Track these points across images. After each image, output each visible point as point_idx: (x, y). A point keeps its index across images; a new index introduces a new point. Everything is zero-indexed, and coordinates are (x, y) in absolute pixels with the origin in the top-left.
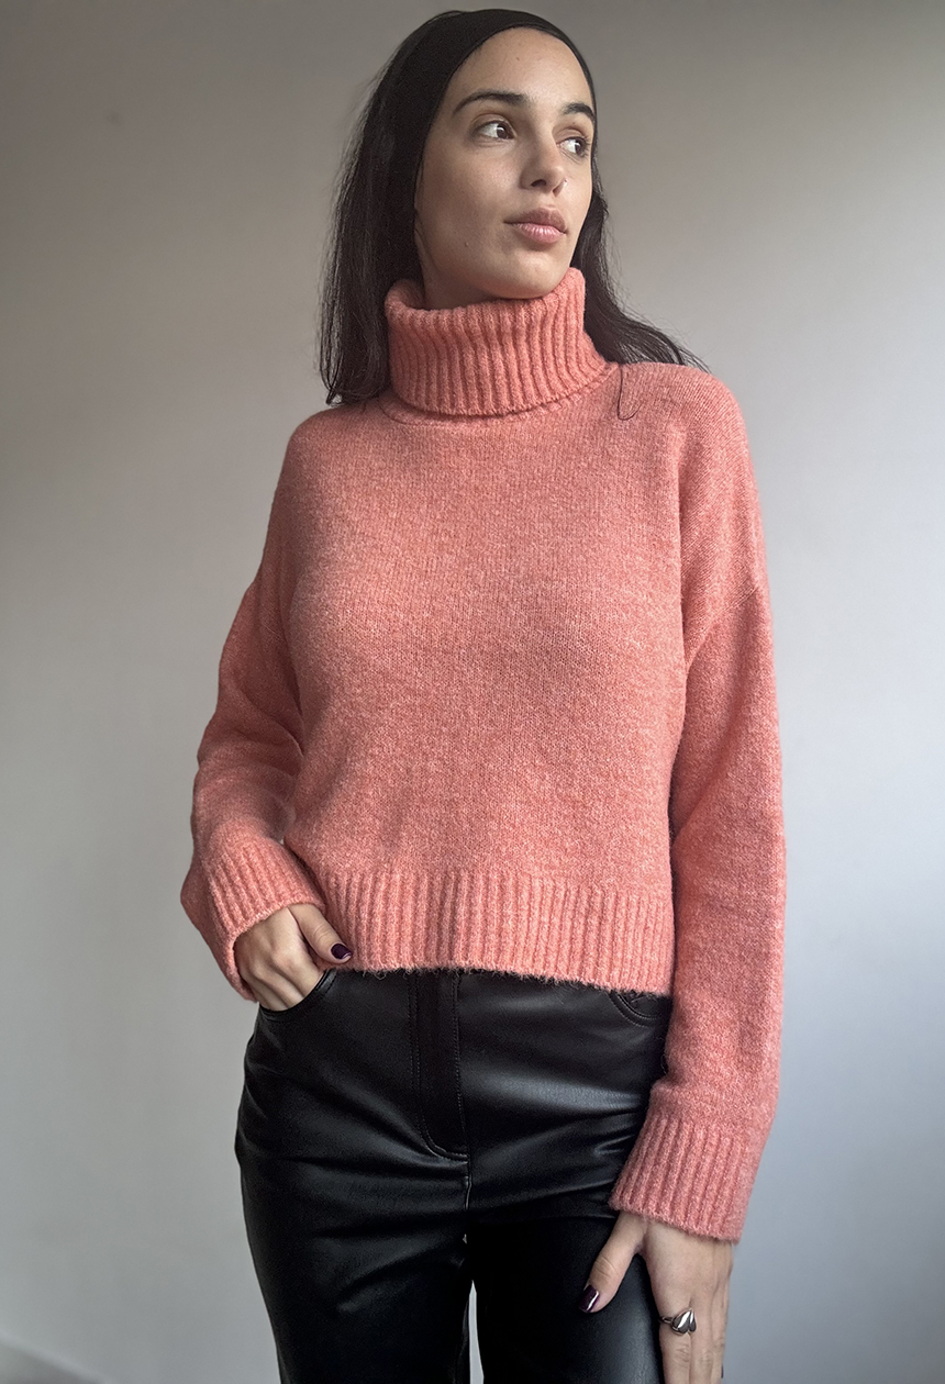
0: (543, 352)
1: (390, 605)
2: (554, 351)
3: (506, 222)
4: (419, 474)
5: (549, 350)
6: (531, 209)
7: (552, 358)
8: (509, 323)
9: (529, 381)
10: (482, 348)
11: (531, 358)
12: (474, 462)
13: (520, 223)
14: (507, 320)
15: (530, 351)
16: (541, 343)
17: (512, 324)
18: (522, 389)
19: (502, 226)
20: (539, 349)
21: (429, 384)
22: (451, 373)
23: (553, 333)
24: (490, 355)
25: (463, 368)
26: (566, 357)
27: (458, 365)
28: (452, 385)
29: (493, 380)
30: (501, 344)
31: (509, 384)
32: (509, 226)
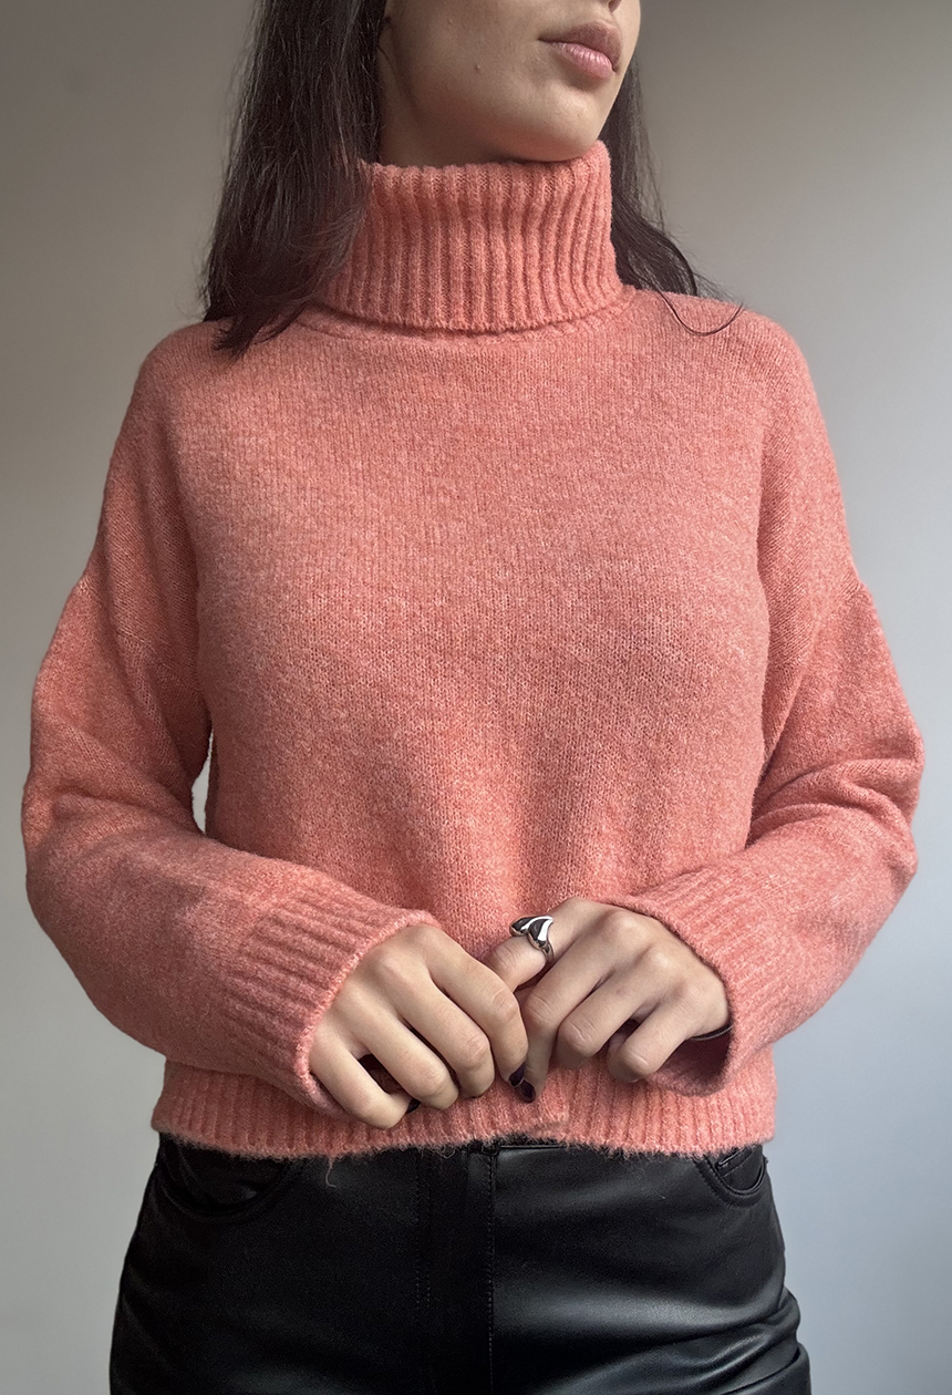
0: (558, 249)
1: (384, 588)
2: (572, 252)
3: (541, 39)
4: (387, 408)
5: (567, 248)
6: (582, 22)
7: (568, 259)
8: (523, 197)
9: (536, 288)
10: (479, 230)
11: (541, 255)
12: (469, 393)
13: (563, 42)
14: (521, 191)
15: (541, 244)
16: (558, 236)
17: (527, 198)
18: (527, 298)
19: (537, 45)
20: (554, 244)
21: (389, 280)
22: (426, 264)
23: (576, 225)
24: (488, 242)
25: (447, 258)
26: (586, 261)
27: (439, 255)
28: (426, 283)
29: (490, 279)
30: (506, 228)
31: (509, 288)
32: (546, 47)
